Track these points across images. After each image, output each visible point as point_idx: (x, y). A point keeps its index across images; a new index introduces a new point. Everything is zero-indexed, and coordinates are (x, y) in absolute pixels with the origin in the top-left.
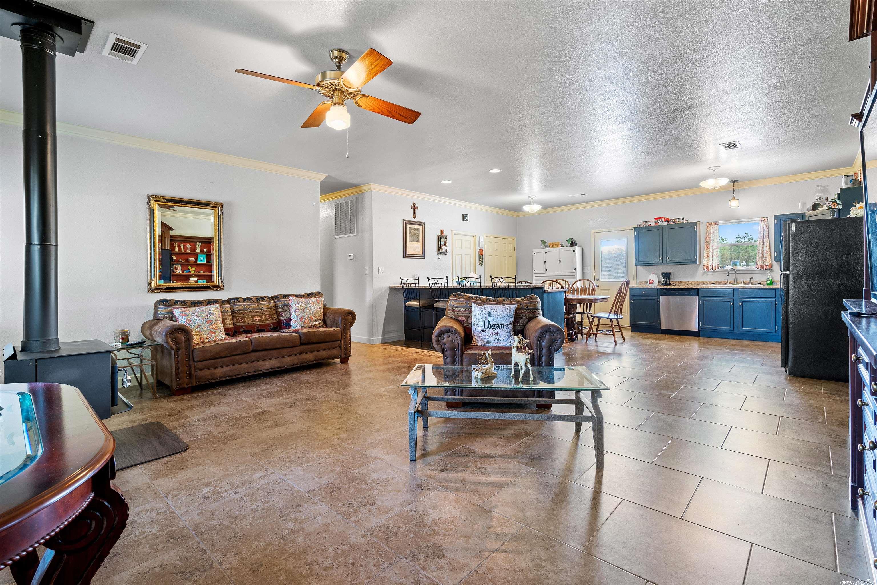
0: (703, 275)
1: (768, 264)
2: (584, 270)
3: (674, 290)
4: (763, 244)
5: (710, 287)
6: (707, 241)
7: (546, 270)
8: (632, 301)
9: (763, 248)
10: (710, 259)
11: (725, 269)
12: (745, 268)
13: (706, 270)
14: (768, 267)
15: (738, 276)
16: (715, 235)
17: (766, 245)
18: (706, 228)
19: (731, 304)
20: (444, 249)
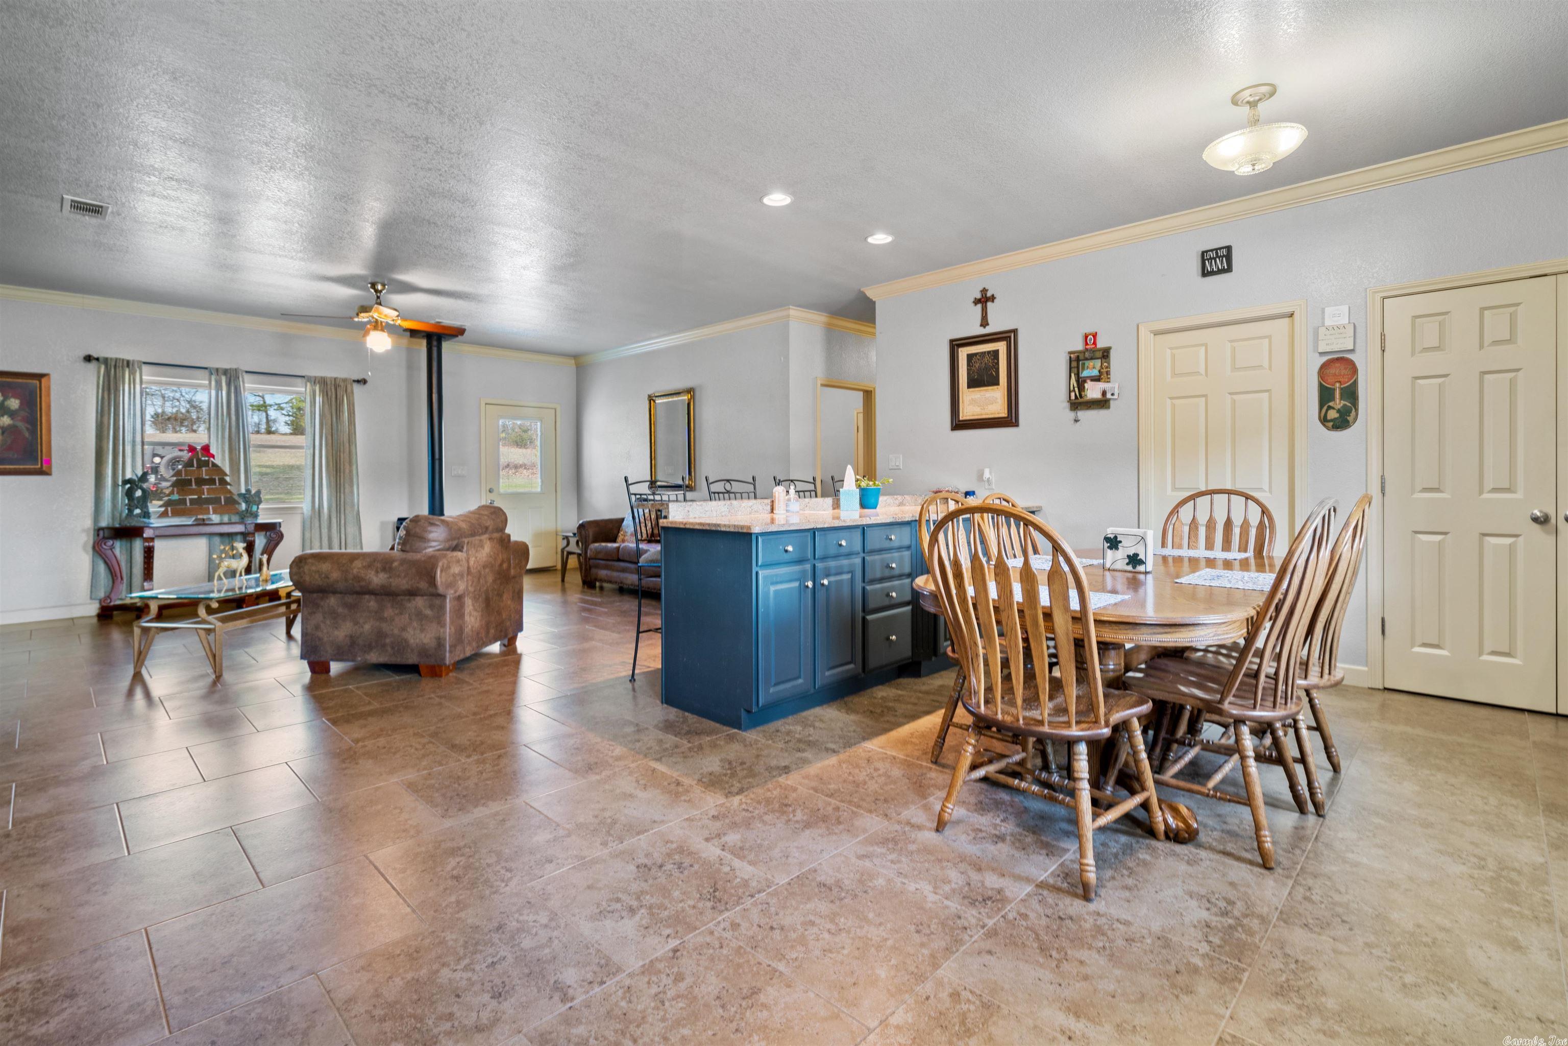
20: (1093, 391)
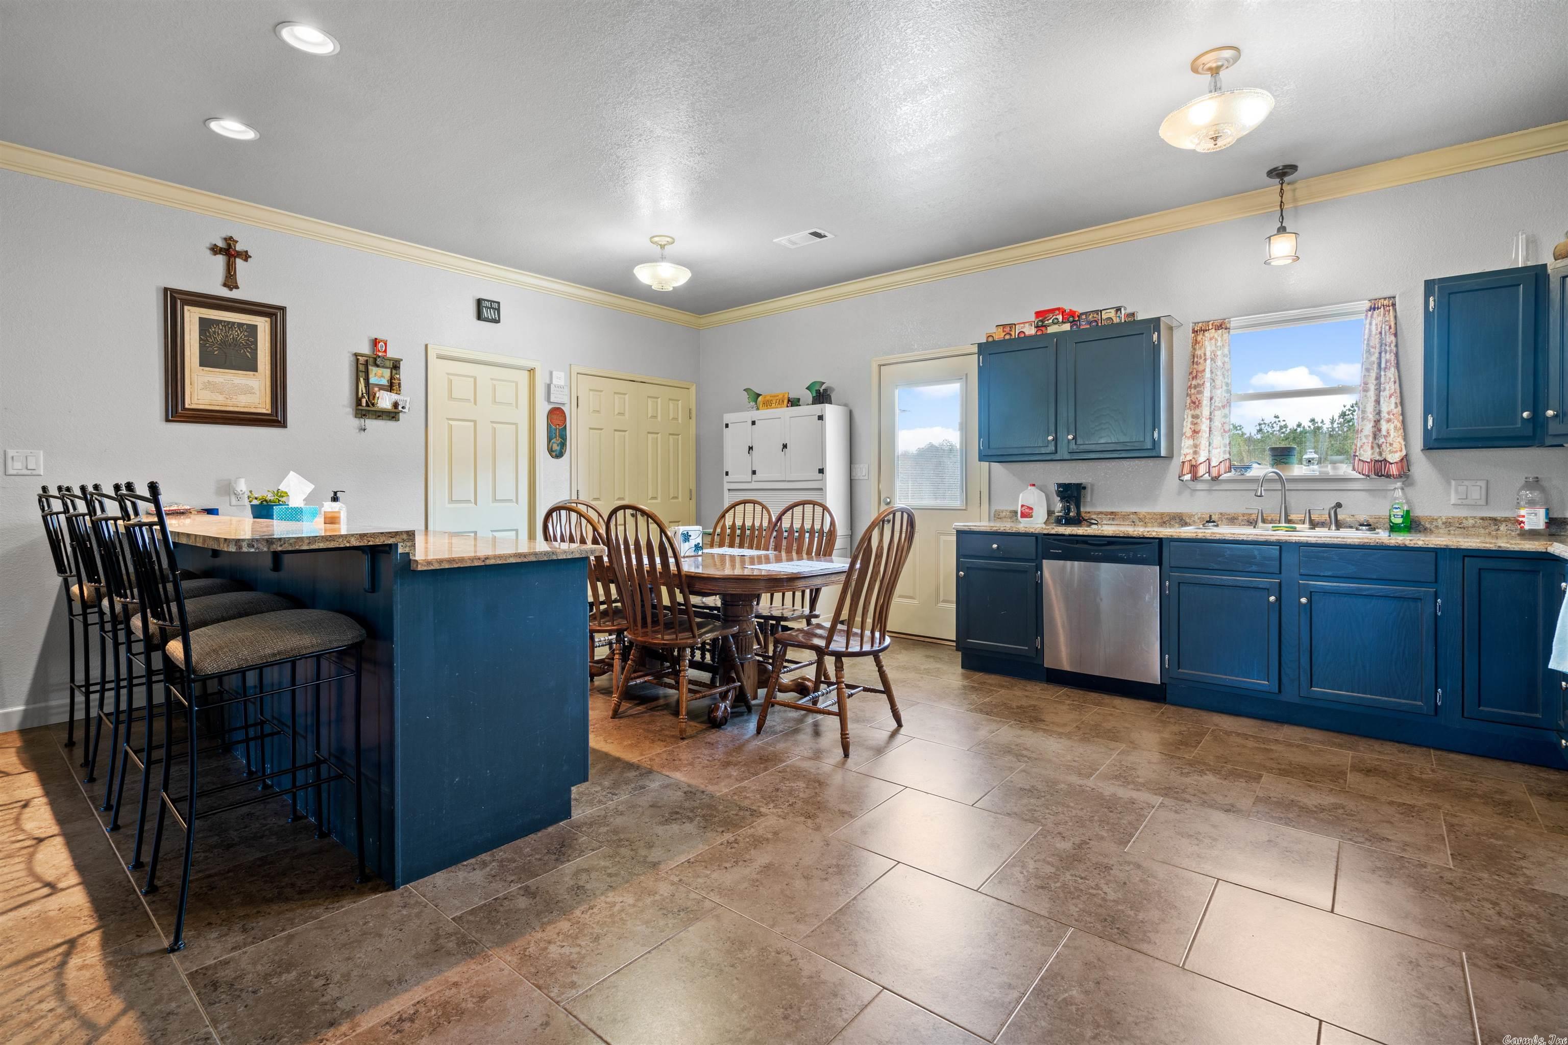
0: (1180, 493)
1: (1394, 458)
2: (853, 474)
3: (1086, 542)
4: (1379, 390)
5: (1200, 536)
6: (1194, 382)
7: (754, 472)
8: (962, 573)
9: (1378, 402)
10: (1203, 441)
11: (1250, 474)
12: (1314, 470)
13: (1188, 477)
14: (1394, 470)
15: (1293, 498)
16: (1219, 363)
17: (1387, 393)
18: (1190, 341)
19: (1272, 598)
20: (385, 401)
